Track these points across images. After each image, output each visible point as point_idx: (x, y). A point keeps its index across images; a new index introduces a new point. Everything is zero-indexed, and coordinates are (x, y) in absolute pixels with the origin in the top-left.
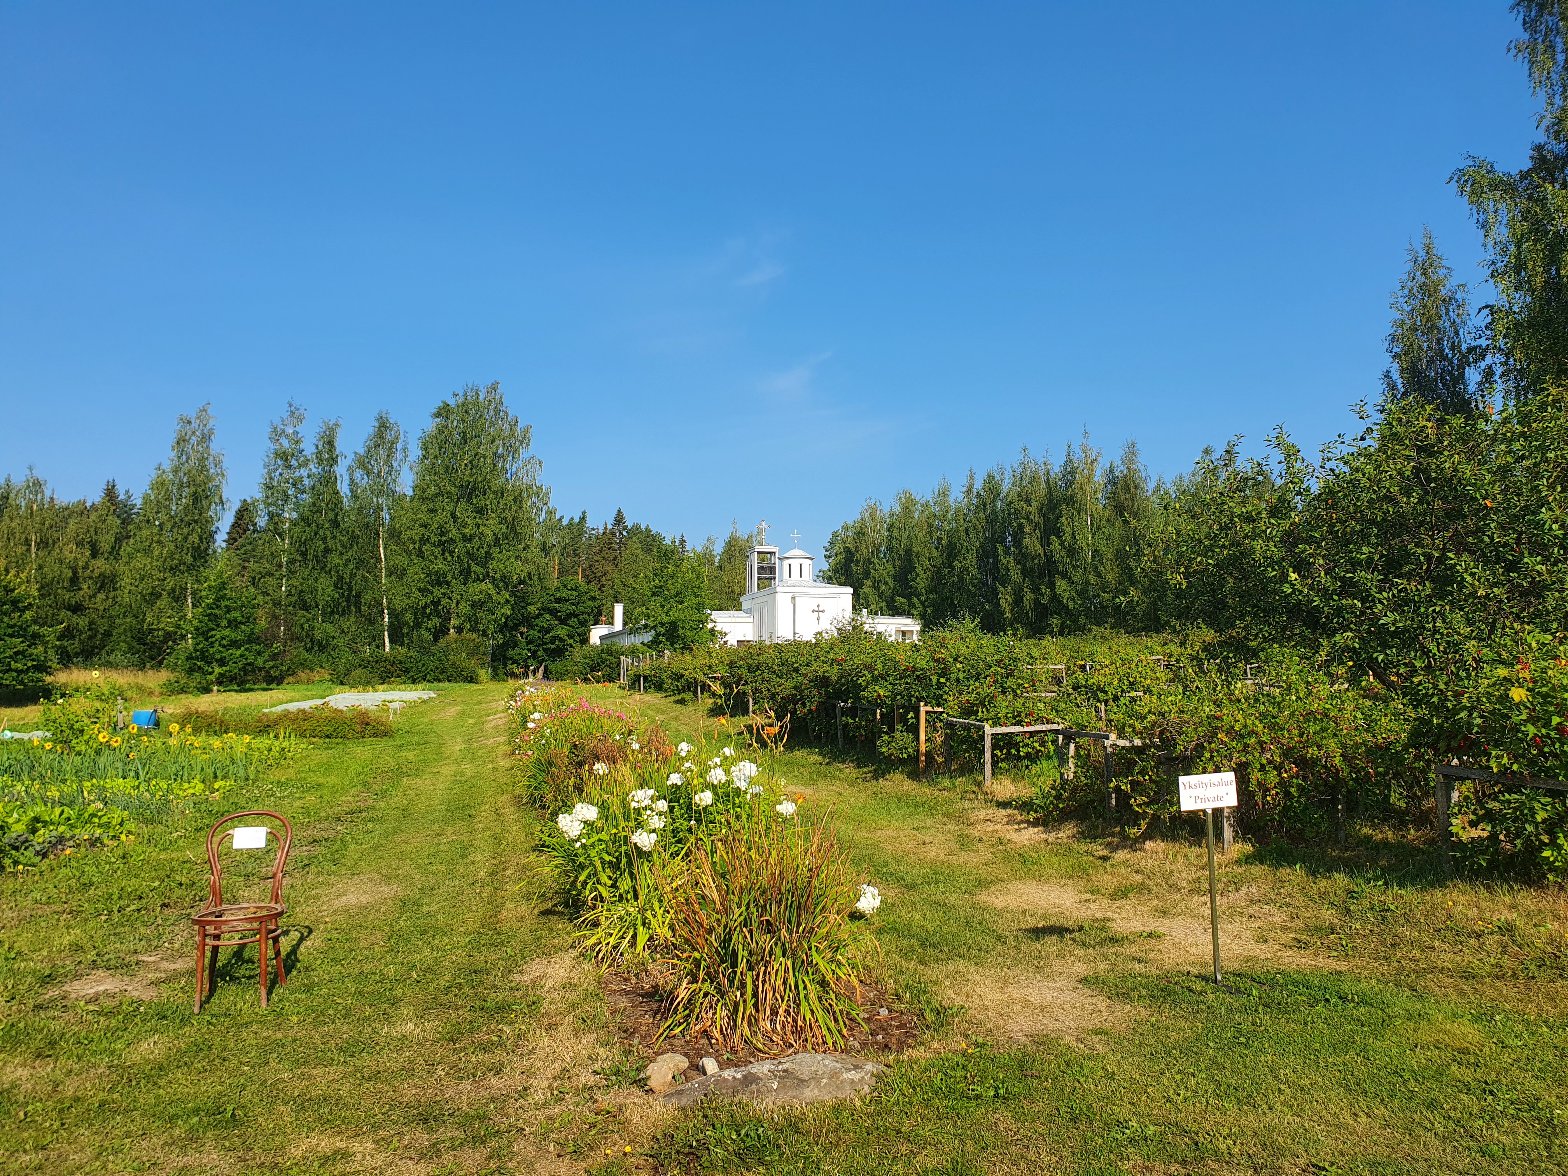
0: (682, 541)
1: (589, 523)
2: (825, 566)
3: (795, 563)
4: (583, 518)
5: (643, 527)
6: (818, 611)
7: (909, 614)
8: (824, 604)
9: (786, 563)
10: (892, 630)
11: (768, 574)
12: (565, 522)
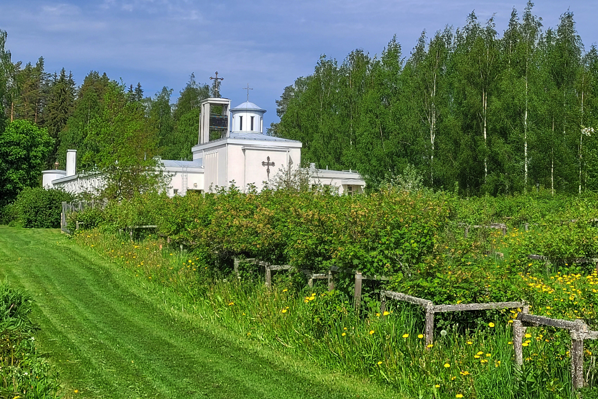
0: (139, 91)
1: (46, 69)
2: (278, 120)
3: (247, 117)
4: (41, 64)
5: (101, 76)
6: (268, 164)
7: (354, 168)
8: (274, 157)
9: (237, 116)
10: (339, 183)
11: (219, 125)
12: (23, 68)
